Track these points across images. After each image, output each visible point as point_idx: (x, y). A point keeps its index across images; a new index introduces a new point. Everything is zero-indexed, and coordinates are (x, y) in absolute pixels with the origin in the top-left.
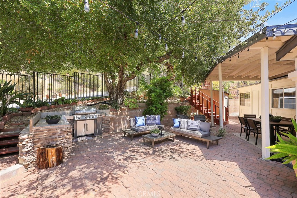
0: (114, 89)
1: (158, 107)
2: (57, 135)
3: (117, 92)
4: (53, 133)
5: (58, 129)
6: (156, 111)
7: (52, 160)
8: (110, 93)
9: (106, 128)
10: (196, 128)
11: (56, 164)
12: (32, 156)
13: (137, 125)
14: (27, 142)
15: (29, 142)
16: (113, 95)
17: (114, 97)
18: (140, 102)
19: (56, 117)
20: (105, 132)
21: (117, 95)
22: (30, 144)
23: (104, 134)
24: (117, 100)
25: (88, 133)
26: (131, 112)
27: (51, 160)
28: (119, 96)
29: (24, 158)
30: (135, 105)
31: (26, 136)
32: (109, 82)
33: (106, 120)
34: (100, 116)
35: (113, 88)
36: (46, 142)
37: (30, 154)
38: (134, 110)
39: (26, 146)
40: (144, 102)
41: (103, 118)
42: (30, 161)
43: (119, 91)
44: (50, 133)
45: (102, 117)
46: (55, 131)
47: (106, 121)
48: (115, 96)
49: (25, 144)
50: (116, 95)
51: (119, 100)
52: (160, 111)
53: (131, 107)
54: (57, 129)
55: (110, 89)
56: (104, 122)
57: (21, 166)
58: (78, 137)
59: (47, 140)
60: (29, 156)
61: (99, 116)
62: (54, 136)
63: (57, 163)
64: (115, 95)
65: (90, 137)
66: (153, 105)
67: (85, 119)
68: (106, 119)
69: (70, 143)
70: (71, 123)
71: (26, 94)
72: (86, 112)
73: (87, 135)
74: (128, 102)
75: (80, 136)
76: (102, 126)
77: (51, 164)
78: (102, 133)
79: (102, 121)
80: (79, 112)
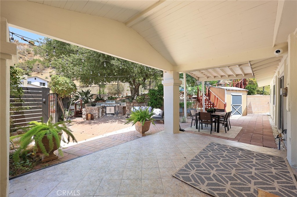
9: (120, 111)
16: (132, 94)
19: (94, 104)
20: (120, 113)
21: (134, 94)
24: (134, 97)
25: (111, 113)
29: (83, 116)
31: (84, 109)
32: (131, 87)
35: (132, 91)
37: (85, 115)
38: (142, 103)
39: (84, 112)
42: (85, 117)
43: (135, 92)
44: (91, 109)
45: (118, 106)
47: (121, 108)
52: (154, 104)
53: (138, 102)
54: (93, 108)
57: (83, 119)
58: (107, 114)
59: (90, 112)
61: (116, 105)
62: (92, 111)
63: (91, 119)
67: (110, 106)
70: (104, 107)
71: (94, 95)
72: (110, 103)
73: (111, 114)
74: (138, 98)
75: (108, 114)
76: (118, 110)
77: (89, 119)
78: (118, 114)
79: (118, 108)
80: (107, 103)
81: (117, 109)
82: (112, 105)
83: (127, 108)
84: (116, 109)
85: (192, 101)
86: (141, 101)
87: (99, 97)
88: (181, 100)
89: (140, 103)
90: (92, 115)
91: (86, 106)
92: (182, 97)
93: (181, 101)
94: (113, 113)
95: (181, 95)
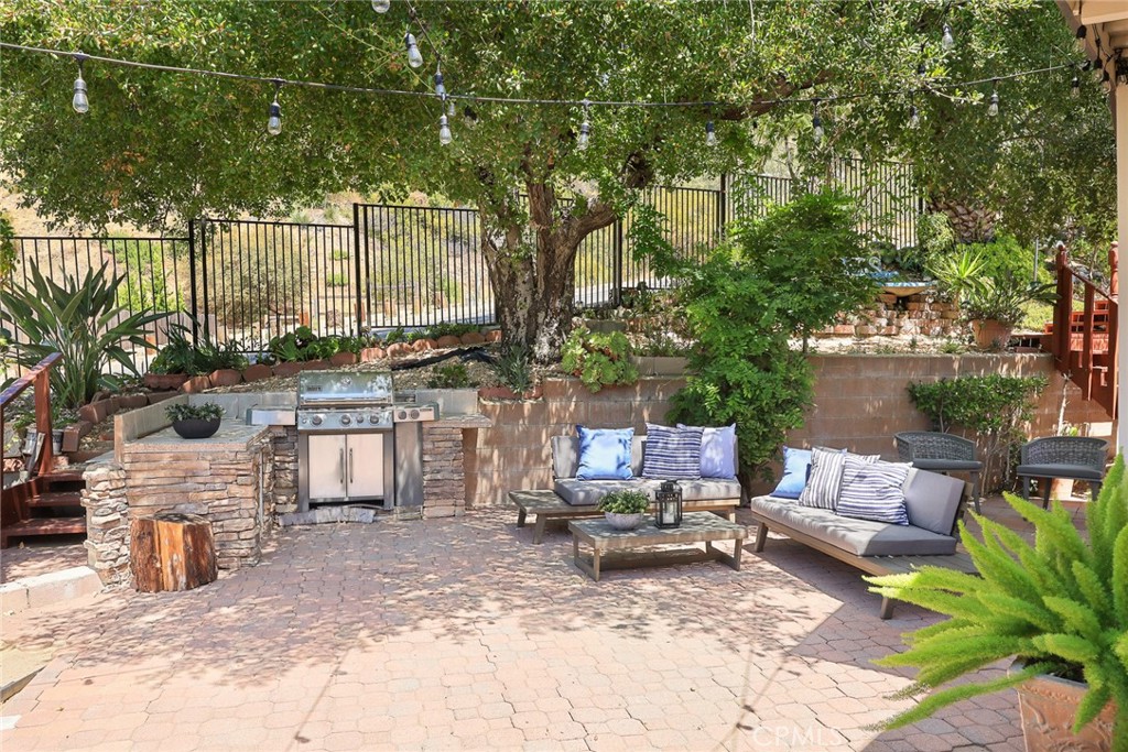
0: (520, 281)
1: (732, 377)
2: (200, 480)
3: (533, 299)
4: (186, 471)
5: (204, 459)
6: (722, 405)
7: (172, 566)
8: (503, 306)
9: (439, 476)
10: (877, 504)
11: (184, 581)
12: (123, 543)
13: (581, 471)
14: (104, 493)
15: (112, 493)
16: (512, 314)
17: (517, 325)
18: (656, 352)
19: (203, 413)
20: (435, 494)
21: (532, 314)
22: (112, 503)
23: (433, 503)
24: (532, 339)
25: (356, 491)
26: (597, 404)
27: (169, 563)
28: (541, 315)
29: (97, 546)
30: (619, 364)
31: (101, 472)
32: (494, 247)
33: (441, 438)
34: (408, 419)
35: (513, 280)
36: (164, 502)
37: (115, 537)
38: (615, 395)
39: (101, 506)
40: (678, 353)
41: (425, 426)
42: (115, 560)
43: (540, 291)
44: (175, 469)
45: (421, 422)
46: (193, 464)
47: (441, 444)
48: (521, 321)
49: (97, 498)
50: (528, 312)
51: (544, 339)
52: (751, 402)
53: (591, 380)
54: (200, 456)
55: (501, 282)
56: (430, 446)
57: (93, 572)
58: (314, 505)
59: (170, 496)
60: (111, 541)
61: (403, 415)
62: (190, 484)
63: (187, 578)
64: (522, 314)
65: (366, 510)
66: (709, 369)
67: (342, 427)
68: (438, 431)
69: (247, 515)
70: (289, 441)
71: (154, 318)
72: (350, 396)
73: (353, 502)
74: (579, 350)
75: (325, 504)
76: (423, 462)
77: (168, 580)
78: (420, 498)
79: (421, 440)
80: (320, 397)
81: (409, 451)
82: (367, 414)
83: (487, 442)
84: (402, 456)
85: (1013, 365)
86: (611, 376)
87: (189, 337)
88: (933, 360)
89: (605, 389)
90: (198, 535)
91: (119, 434)
92: (889, 335)
93: (931, 371)
94: (375, 489)
95: (884, 322)
